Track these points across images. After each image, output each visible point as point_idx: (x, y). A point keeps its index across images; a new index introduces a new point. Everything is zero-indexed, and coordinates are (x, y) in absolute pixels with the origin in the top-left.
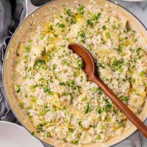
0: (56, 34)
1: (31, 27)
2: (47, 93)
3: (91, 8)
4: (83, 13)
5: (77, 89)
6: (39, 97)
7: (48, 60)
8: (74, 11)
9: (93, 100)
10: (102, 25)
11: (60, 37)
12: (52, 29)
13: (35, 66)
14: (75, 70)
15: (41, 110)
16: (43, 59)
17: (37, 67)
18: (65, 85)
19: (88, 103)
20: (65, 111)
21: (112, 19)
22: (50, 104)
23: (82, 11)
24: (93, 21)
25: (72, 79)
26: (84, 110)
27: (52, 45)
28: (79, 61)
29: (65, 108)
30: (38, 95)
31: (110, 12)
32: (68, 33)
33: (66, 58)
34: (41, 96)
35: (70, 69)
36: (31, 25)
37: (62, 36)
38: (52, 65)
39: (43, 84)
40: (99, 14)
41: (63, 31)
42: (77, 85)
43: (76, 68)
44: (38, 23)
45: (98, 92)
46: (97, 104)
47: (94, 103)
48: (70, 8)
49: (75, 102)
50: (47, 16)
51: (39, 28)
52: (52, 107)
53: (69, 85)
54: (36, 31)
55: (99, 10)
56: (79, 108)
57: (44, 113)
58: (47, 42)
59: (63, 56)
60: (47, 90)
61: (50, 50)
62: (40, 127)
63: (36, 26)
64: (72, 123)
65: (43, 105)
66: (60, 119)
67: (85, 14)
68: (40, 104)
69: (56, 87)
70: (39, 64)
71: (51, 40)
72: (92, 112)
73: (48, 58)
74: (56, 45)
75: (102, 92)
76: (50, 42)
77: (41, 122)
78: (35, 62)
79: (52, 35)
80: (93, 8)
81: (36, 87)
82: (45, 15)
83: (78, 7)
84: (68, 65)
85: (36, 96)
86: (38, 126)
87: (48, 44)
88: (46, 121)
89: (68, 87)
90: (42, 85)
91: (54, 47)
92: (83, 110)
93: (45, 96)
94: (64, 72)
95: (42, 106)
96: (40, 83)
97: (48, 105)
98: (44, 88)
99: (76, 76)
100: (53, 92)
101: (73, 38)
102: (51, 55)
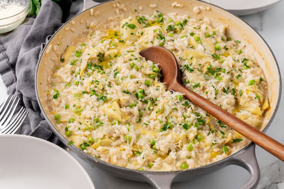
0: (122, 39)
1: (86, 30)
2: (101, 101)
3: (175, 16)
4: (162, 21)
5: (149, 103)
6: (88, 107)
7: (107, 67)
8: (150, 18)
9: (175, 113)
10: (190, 32)
11: (128, 42)
12: (116, 35)
13: (86, 70)
14: (148, 79)
15: (89, 123)
16: (101, 65)
17: (90, 71)
18: (131, 94)
19: (166, 118)
20: (128, 125)
21: (203, 27)
22: (105, 115)
23: (161, 18)
24: (175, 27)
25: (143, 87)
26: (159, 128)
27: (116, 51)
28: (154, 67)
29: (128, 123)
30: (87, 103)
31: (200, 20)
32: (139, 37)
33: (135, 62)
34: (92, 105)
35: (140, 75)
36: (88, 28)
37: (131, 42)
38: (112, 71)
39: (96, 89)
40: (186, 22)
41: (132, 34)
42: (149, 96)
43: (150, 75)
44: (97, 27)
45: (184, 102)
46: (181, 119)
47: (177, 117)
48: (143, 16)
50: (111, 21)
51: (97, 32)
52: (107, 119)
53: (137, 96)
54: (93, 36)
55: (184, 17)
56: (151, 125)
57: (92, 127)
58: (108, 46)
59: (131, 60)
60: (102, 98)
61: (112, 56)
62: (83, 146)
63: (94, 29)
64: (138, 143)
65: (92, 117)
66: (118, 138)
67: (165, 22)
68: (88, 116)
69: (117, 93)
70: (93, 68)
71: (114, 45)
72: (174, 129)
73: (109, 64)
74: (121, 51)
75: (191, 104)
76: (113, 47)
77: (86, 140)
78: (88, 65)
79: (116, 41)
80: (177, 16)
81: (84, 93)
82: (109, 19)
83: (155, 13)
84: (138, 70)
85: (83, 105)
86: (80, 146)
87: (109, 49)
88: (95, 138)
89: (135, 99)
90: (94, 91)
91: (118, 53)
93: (98, 107)
94: (131, 78)
95: (90, 119)
96: (92, 86)
97: (102, 118)
98: (97, 95)
99: (148, 86)
100: (111, 99)
101: (147, 43)
102: (113, 62)
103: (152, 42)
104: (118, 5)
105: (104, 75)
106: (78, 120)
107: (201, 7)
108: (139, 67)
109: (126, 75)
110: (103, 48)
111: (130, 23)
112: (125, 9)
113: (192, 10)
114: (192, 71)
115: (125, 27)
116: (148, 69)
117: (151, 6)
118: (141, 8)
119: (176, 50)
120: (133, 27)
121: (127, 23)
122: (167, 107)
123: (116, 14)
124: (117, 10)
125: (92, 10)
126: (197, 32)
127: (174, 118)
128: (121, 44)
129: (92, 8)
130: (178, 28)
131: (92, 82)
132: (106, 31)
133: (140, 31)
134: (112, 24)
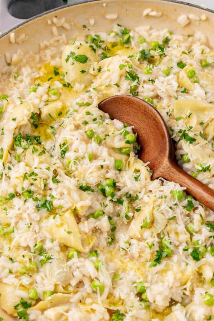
0: (67, 81)
1: (6, 68)
2: (44, 211)
3: (148, 31)
4: (128, 41)
5: (126, 203)
6: (22, 225)
7: (47, 137)
8: (108, 38)
9: (172, 226)
10: (176, 60)
11: (77, 87)
12: (57, 73)
13: (12, 148)
14: (119, 156)
15: (26, 259)
16: (36, 134)
17: (19, 150)
18: (93, 191)
19: (159, 235)
20: (94, 258)
21: (197, 49)
22: (52, 241)
23: (126, 37)
24: (152, 53)
25: (111, 174)
26: (149, 257)
27: (59, 105)
28: (127, 133)
29: (94, 251)
30: (19, 218)
31: (189, 36)
32: (95, 76)
33: (93, 126)
34: (28, 221)
35: (104, 152)
36: (9, 64)
37: (83, 86)
38: (57, 146)
39: (33, 188)
40: (167, 41)
41: (83, 72)
42: (124, 191)
43: (120, 150)
44: (25, 61)
45: (185, 202)
46: (185, 237)
47: (177, 233)
48: (98, 34)
49: (122, 237)
50: (46, 47)
51: (26, 71)
52: (58, 249)
53: (103, 192)
54: (19, 78)
55: (164, 33)
56: (135, 250)
57: (33, 266)
58: (45, 97)
59: (86, 123)
60: (44, 205)
61: (54, 115)
62: (21, 309)
63: (19, 65)
64: (117, 293)
65: (32, 245)
66: (80, 284)
67: (133, 43)
68: (24, 244)
69: (69, 194)
70: (24, 143)
71: (55, 94)
72: (175, 258)
73: (49, 131)
74: (68, 104)
75: (196, 203)
76: (53, 97)
77: (23, 294)
78: (15, 139)
79: (58, 85)
80: (150, 32)
81: (12, 196)
82: (42, 45)
83: (116, 29)
84: (100, 143)
85: (13, 222)
86: (16, 307)
87: (47, 102)
88: (40, 290)
89: (101, 197)
90: (30, 192)
91: (64, 108)
92: (148, 254)
93: (39, 222)
94: (91, 160)
95: (28, 248)
96: (26, 184)
97: (48, 245)
98: (36, 200)
99: (120, 170)
100: (60, 207)
101: (108, 86)
102: (56, 126)
103: (117, 85)
104: (55, 20)
105: (43, 157)
106: (6, 252)
107: (192, 16)
108: (102, 136)
109: (80, 153)
110: (37, 101)
111: (78, 53)
112: (67, 26)
113: (175, 20)
114: (192, 140)
115: (71, 60)
116: (117, 139)
117: (109, 17)
118: (92, 22)
119: (157, 97)
120: (83, 60)
121: (72, 54)
122: (158, 216)
123: (52, 34)
124: (55, 29)
125: (12, 35)
126: (187, 60)
127: (172, 235)
128: (66, 89)
129: (11, 30)
130: (156, 54)
131: (25, 177)
132: (39, 66)
133: (96, 65)
134: (49, 53)
